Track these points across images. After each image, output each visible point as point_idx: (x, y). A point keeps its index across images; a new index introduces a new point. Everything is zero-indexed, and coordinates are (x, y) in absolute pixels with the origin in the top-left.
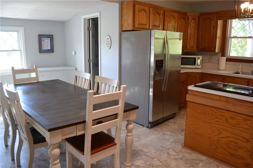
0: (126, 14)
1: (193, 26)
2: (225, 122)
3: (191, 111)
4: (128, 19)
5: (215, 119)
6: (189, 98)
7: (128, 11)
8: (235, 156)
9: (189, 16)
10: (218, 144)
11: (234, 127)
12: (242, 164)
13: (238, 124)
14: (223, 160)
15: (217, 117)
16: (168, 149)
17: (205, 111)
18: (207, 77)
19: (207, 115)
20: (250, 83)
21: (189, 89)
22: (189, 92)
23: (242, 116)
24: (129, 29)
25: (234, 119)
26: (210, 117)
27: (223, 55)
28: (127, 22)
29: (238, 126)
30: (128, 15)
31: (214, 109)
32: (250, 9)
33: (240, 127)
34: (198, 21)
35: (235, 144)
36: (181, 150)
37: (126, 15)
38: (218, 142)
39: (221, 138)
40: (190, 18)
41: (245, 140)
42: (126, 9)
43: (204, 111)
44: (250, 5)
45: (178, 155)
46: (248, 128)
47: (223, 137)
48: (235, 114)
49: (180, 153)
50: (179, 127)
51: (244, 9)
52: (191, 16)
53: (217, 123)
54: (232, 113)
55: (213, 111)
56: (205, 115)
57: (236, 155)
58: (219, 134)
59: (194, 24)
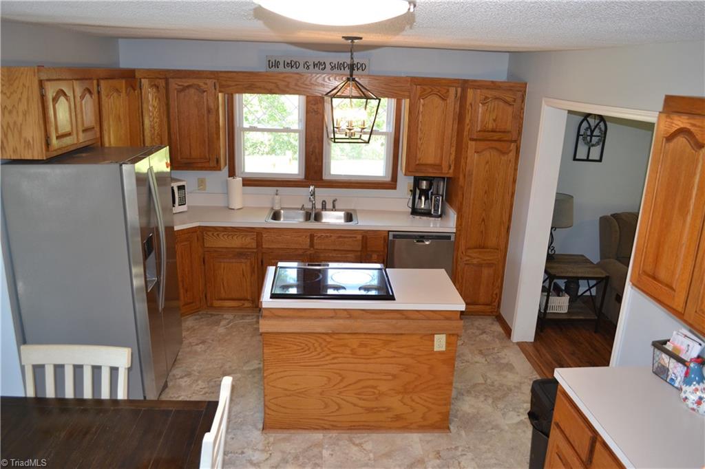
1: (156, 105)
2: (351, 356)
3: (273, 352)
5: (328, 355)
6: (266, 326)
8: (375, 410)
9: (143, 80)
10: (342, 399)
11: (368, 361)
12: (390, 420)
13: (375, 353)
14: (354, 426)
15: (333, 351)
16: (240, 451)
17: (306, 345)
19: (312, 352)
21: (263, 306)
22: (265, 313)
23: (379, 337)
24: (33, 156)
25: (365, 346)
26: (319, 354)
29: (376, 356)
31: (324, 336)
33: (378, 358)
34: (164, 91)
35: (372, 390)
36: (266, 442)
38: (342, 397)
39: (345, 387)
40: (145, 82)
41: (390, 377)
43: (302, 345)
45: (271, 454)
46: (393, 355)
47: (350, 385)
48: (368, 337)
49: (271, 448)
52: (144, 78)
53: (335, 361)
54: (363, 336)
55: (325, 340)
56: (307, 352)
57: (376, 408)
58: (341, 381)
59: (157, 99)
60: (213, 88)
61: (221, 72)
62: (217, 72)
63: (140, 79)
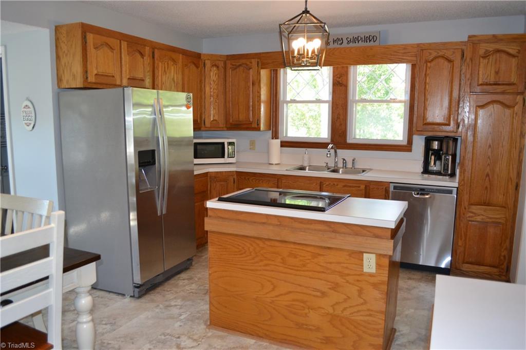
0: (66, 52)
1: (215, 80)
2: (281, 265)
3: (216, 251)
4: (71, 63)
5: (262, 261)
6: (210, 225)
7: (72, 45)
8: (305, 326)
9: (206, 61)
10: (274, 309)
11: (298, 273)
12: (319, 341)
13: (304, 266)
14: (285, 340)
15: (266, 258)
16: (177, 336)
17: (243, 248)
18: (248, 179)
19: (248, 256)
20: (324, 185)
21: (208, 206)
22: (210, 213)
23: (309, 249)
24: (76, 85)
25: (295, 257)
26: (253, 259)
27: (275, 136)
28: (71, 70)
29: (304, 269)
30: (71, 55)
31: (258, 242)
32: (308, 50)
33: (308, 271)
34: (223, 70)
35: (302, 305)
36: (204, 335)
37: (66, 55)
38: (274, 306)
39: (277, 296)
40: (208, 63)
41: (319, 294)
42: (66, 43)
43: (240, 248)
44: (307, 42)
45: (199, 344)
46: (322, 270)
47: (281, 295)
48: (297, 247)
49: (203, 340)
50: (200, 286)
51: (299, 51)
52: (209, 60)
53: (267, 268)
54: (292, 246)
55: (258, 245)
56: (244, 255)
57: (306, 325)
58: (273, 289)
59: (217, 76)
60: (256, 65)
61: (263, 53)
62: (260, 53)
63: (205, 60)
